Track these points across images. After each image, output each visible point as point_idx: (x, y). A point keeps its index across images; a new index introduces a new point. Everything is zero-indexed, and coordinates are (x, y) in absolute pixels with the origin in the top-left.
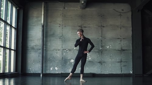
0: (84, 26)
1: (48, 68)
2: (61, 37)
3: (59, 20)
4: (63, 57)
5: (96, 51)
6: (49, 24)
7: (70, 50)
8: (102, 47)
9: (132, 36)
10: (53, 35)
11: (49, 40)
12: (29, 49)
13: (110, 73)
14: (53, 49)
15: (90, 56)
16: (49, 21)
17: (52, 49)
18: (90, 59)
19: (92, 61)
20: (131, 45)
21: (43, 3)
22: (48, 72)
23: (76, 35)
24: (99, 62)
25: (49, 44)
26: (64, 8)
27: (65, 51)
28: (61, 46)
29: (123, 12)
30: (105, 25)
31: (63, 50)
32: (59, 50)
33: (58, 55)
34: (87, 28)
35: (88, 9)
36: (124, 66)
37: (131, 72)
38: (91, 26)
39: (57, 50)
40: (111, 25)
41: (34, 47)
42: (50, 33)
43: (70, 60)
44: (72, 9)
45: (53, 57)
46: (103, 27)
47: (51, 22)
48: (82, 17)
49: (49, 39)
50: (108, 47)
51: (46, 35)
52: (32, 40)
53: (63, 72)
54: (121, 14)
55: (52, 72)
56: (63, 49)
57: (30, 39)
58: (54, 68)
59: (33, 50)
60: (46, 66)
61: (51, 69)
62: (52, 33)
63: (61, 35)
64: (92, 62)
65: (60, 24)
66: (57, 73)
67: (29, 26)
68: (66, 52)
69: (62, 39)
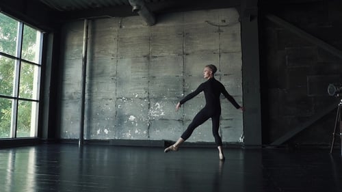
0: (154, 55)
1: (93, 130)
2: (114, 76)
3: (112, 48)
4: (116, 112)
5: (174, 99)
6: (96, 55)
7: (128, 99)
8: (184, 92)
9: (242, 70)
10: (102, 74)
11: (95, 83)
12: (65, 98)
13: (200, 140)
14: (101, 98)
15: (163, 108)
16: (97, 49)
18: (162, 114)
19: (166, 118)
20: (240, 86)
21: (85, 21)
22: (93, 137)
23: (138, 72)
24: (179, 120)
25: (95, 89)
26: (121, 27)
27: (120, 102)
28: (114, 92)
29: (224, 24)
30: (189, 52)
31: (118, 99)
32: (111, 99)
33: (109, 108)
34: (157, 59)
35: (160, 25)
36: (226, 128)
37: (241, 140)
38: (165, 54)
39: (107, 99)
40: (202, 51)
41: (73, 94)
42: (97, 71)
43: (129, 116)
44: (134, 26)
45: (102, 111)
46: (187, 54)
47: (99, 53)
48: (151, 40)
49: (95, 81)
51: (91, 74)
52: (69, 84)
53: (116, 138)
54: (221, 28)
55: (99, 138)
56: (117, 96)
57: (67, 82)
58: (103, 131)
59: (70, 101)
60: (89, 128)
61: (98, 132)
62: (100, 71)
63: (115, 73)
64: (167, 120)
65: (113, 55)
66: (107, 139)
67: (67, 62)
68: (123, 103)
69: (116, 80)
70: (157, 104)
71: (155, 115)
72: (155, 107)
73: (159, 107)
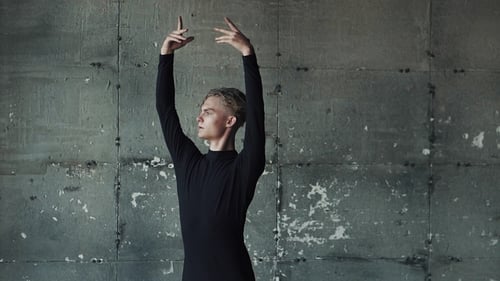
2: (110, 53)
4: (122, 227)
5: (389, 168)
8: (433, 139)
14: (42, 156)
15: (342, 210)
17: (31, 157)
18: (339, 233)
24: (409, 262)
27: (140, 177)
28: (106, 131)
31: (126, 162)
32: (91, 164)
39: (70, 165)
50: (479, 141)
56: (124, 152)
63: (107, 38)
64: (358, 259)
69: (116, 71)
70: (317, 189)
71: (308, 239)
72: (305, 204)
73: (323, 203)
